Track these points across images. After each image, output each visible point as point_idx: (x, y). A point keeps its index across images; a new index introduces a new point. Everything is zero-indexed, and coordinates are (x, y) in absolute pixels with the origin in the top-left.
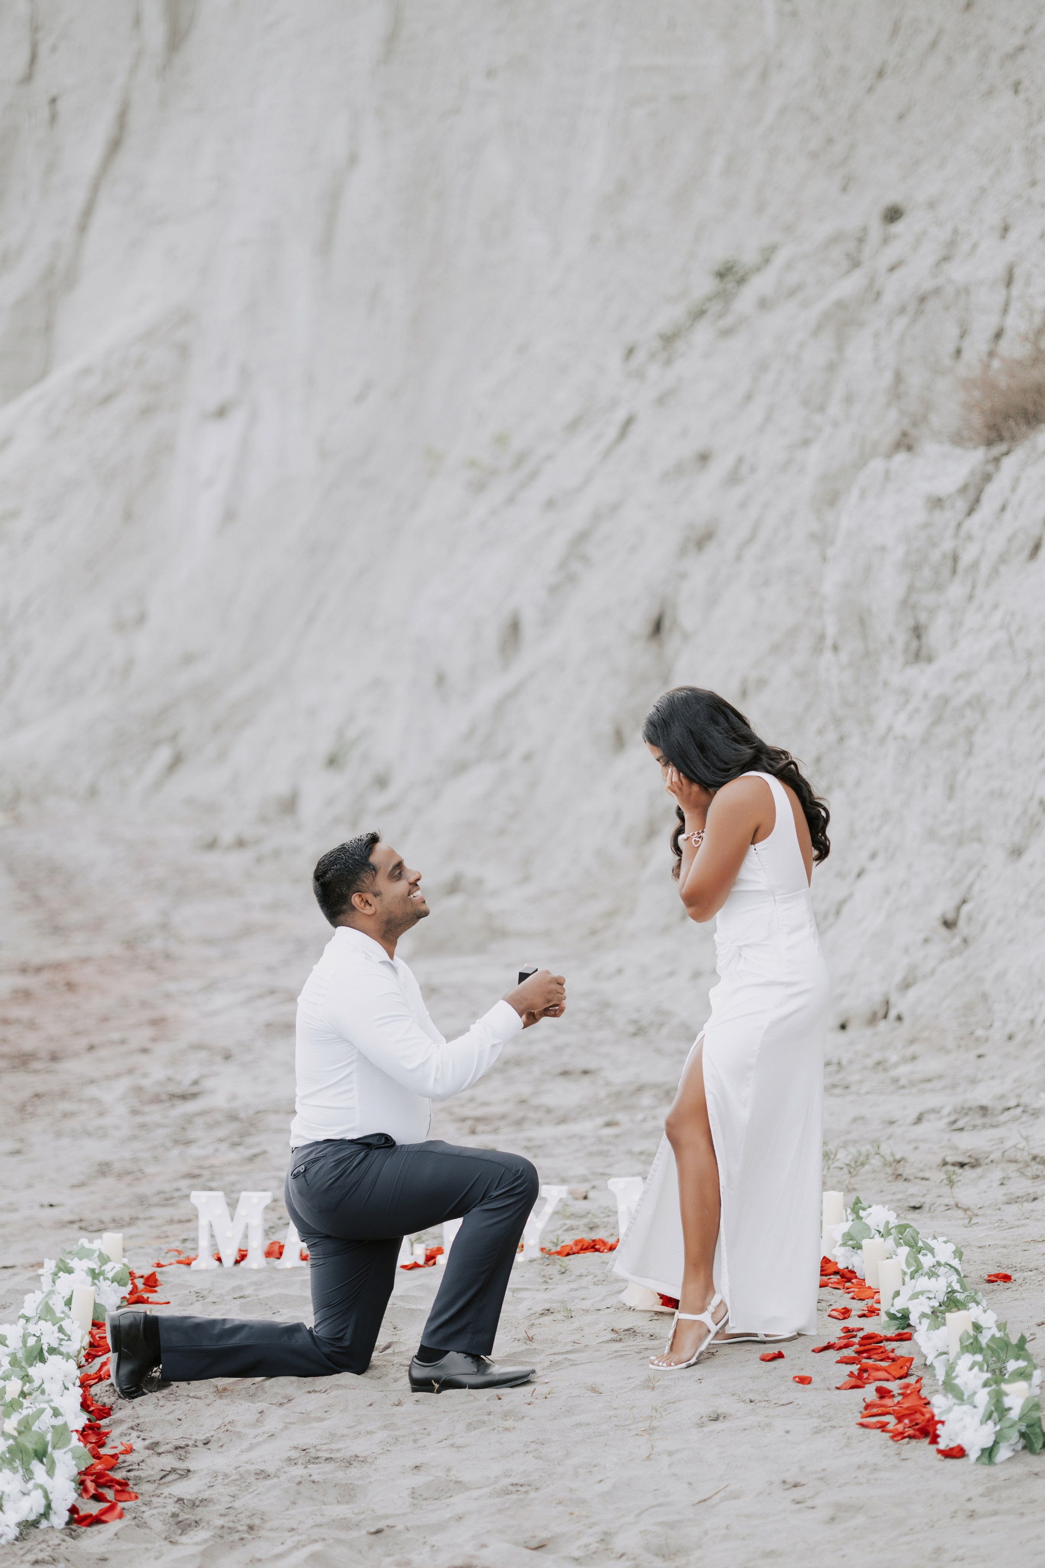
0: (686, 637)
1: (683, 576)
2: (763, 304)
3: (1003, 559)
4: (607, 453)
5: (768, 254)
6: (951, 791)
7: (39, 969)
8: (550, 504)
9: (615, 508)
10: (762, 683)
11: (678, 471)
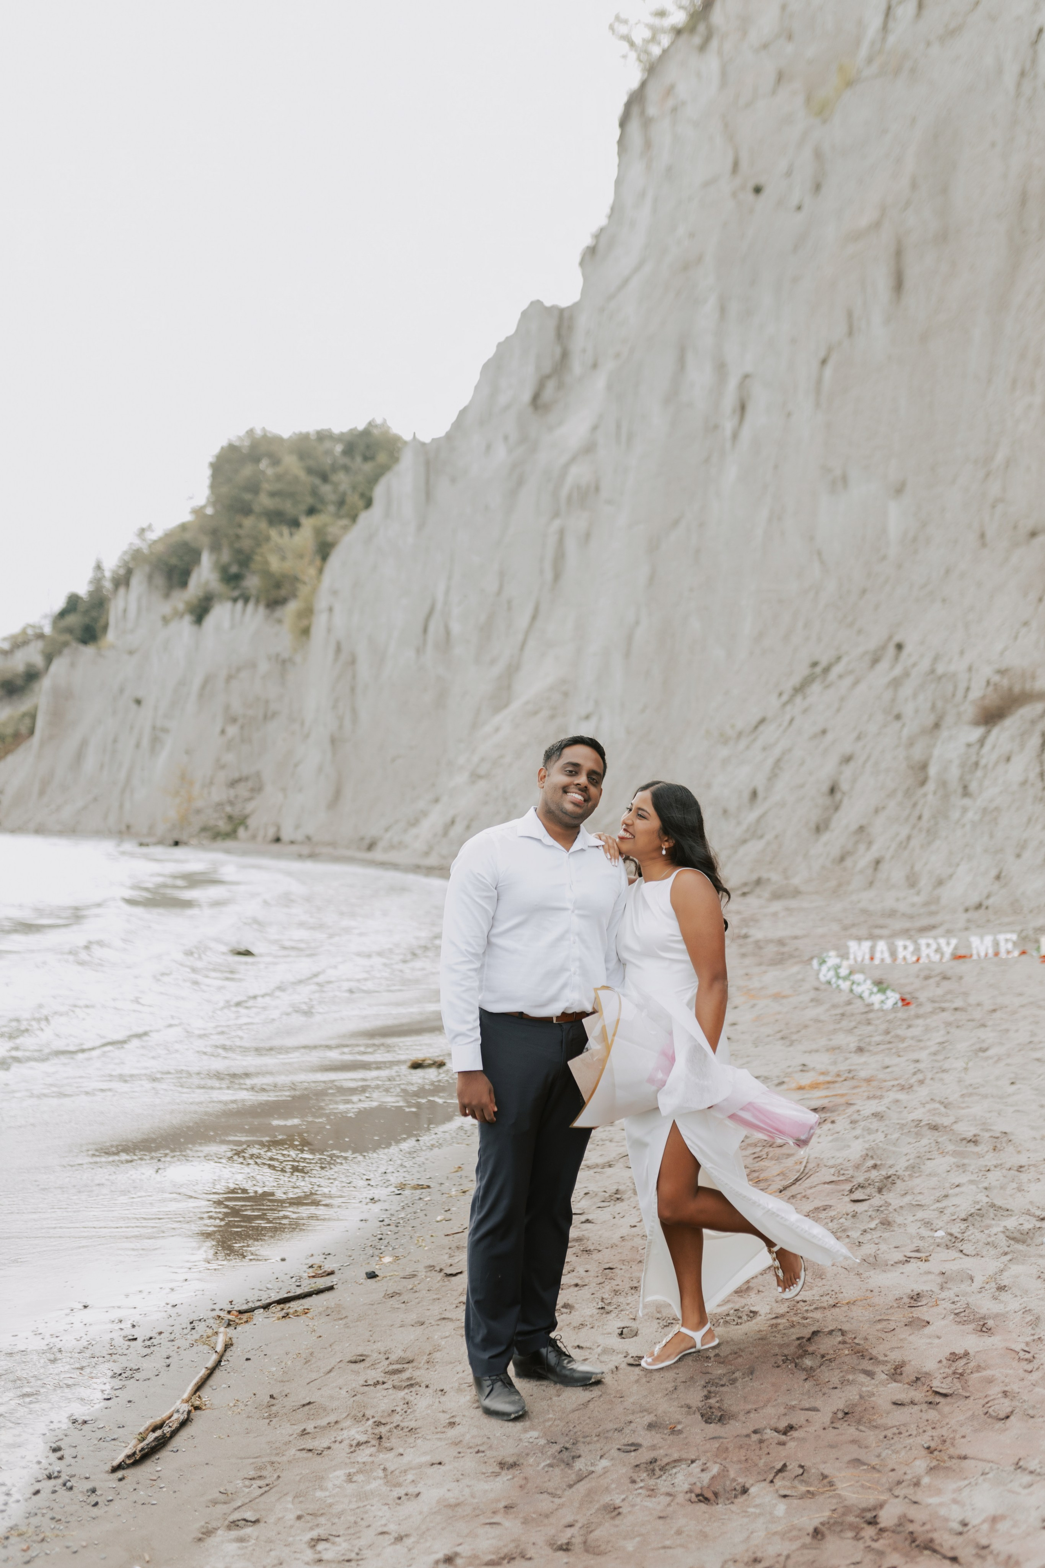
0: (844, 793)
1: (841, 773)
2: (840, 677)
3: (996, 763)
4: (785, 731)
5: (839, 659)
6: (991, 836)
8: (764, 749)
9: (790, 750)
10: (884, 808)
11: (814, 736)
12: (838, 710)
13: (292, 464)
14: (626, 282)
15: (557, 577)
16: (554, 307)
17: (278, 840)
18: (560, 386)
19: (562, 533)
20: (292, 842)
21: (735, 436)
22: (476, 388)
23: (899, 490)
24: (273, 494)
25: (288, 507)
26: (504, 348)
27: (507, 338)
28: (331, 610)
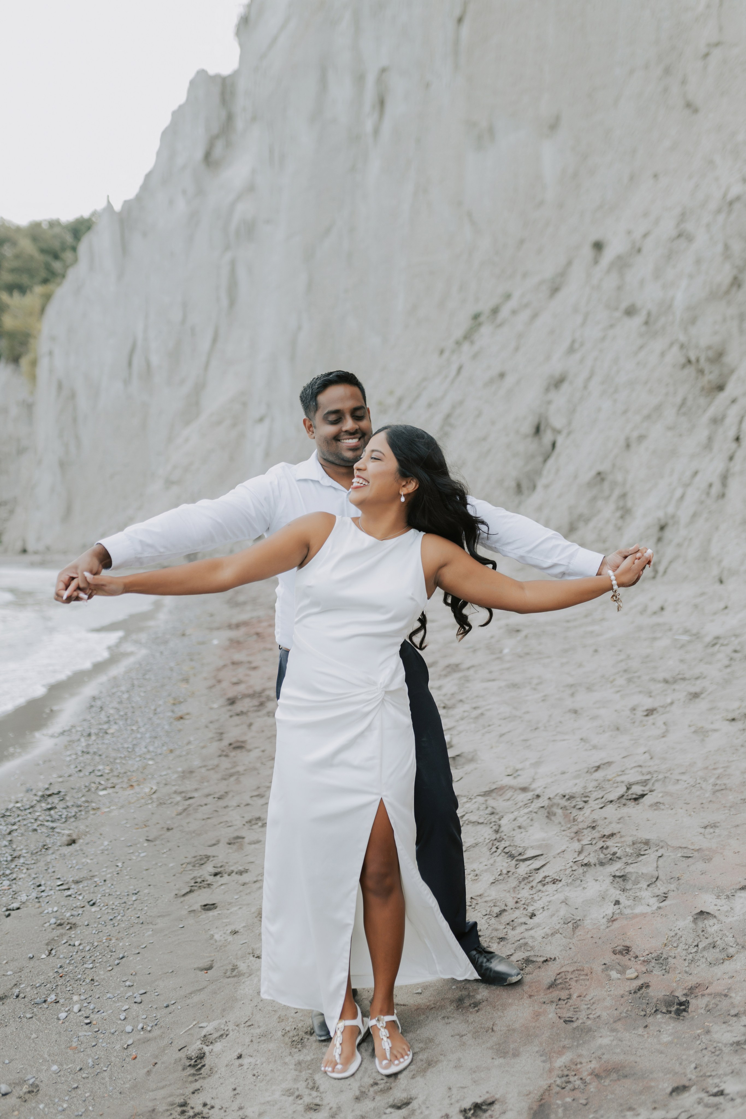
0: (556, 432)
1: (549, 402)
2: (514, 312)
4: (453, 382)
5: (508, 296)
7: (238, 626)
11: (491, 381)
12: (517, 349)
13: (27, 246)
14: (275, 40)
15: (232, 302)
16: (217, 76)
17: (24, 551)
18: (228, 145)
19: (233, 264)
20: (36, 553)
21: (376, 131)
22: (158, 154)
23: (554, 126)
24: (13, 271)
25: (25, 280)
26: (178, 115)
27: (181, 107)
28: (51, 353)
